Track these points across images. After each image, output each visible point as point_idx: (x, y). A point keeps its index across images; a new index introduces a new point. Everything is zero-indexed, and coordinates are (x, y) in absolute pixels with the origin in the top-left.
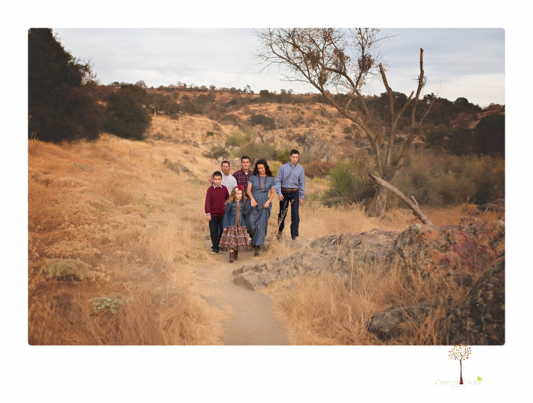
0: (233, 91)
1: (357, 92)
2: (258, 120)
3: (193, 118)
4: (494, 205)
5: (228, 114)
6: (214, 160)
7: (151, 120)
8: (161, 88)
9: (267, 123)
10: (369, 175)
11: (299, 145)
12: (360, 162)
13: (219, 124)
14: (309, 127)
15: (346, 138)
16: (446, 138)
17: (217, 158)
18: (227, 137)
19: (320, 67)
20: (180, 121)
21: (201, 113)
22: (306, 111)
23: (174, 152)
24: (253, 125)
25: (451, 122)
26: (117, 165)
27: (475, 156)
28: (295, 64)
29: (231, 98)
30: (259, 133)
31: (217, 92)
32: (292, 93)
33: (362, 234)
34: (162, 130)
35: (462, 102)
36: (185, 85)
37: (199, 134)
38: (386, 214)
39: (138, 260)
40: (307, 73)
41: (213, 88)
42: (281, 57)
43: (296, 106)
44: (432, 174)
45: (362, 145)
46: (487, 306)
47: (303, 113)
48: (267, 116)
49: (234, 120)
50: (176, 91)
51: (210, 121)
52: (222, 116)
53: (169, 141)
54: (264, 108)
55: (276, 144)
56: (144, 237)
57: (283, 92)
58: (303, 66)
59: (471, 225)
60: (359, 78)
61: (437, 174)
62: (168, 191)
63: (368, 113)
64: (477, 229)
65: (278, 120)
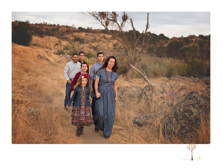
0: (67, 27)
1: (121, 29)
2: (77, 39)
3: (50, 37)
4: (174, 78)
5: (65, 36)
6: (59, 56)
7: (32, 37)
8: (36, 24)
9: (81, 41)
10: (128, 64)
11: (94, 51)
12: (121, 58)
13: (61, 41)
14: (98, 43)
15: (114, 48)
16: (155, 50)
17: (60, 55)
18: (64, 46)
19: (106, 18)
20: (44, 38)
21: (53, 35)
22: (97, 36)
23: (42, 51)
24: (75, 41)
25: (157, 43)
26: (19, 56)
27: (167, 58)
28: (96, 17)
29: (66, 30)
30: (77, 45)
31: (60, 27)
32: (92, 29)
33: (126, 87)
34: (36, 42)
35: (162, 35)
36: (47, 23)
37: (52, 44)
38: (131, 80)
39: (38, 95)
40: (101, 21)
41: (58, 25)
42: (90, 13)
43: (93, 34)
44: (150, 64)
45: (120, 51)
46: (181, 114)
47: (96, 37)
48: (81, 38)
49: (67, 39)
50: (43, 25)
51: (57, 39)
52: (62, 37)
53: (40, 47)
54: (80, 34)
55: (85, 50)
56: (39, 86)
57: (88, 28)
58: (99, 18)
59: (170, 84)
60: (122, 24)
61: (152, 65)
62: (42, 68)
63: (125, 39)
64: (172, 86)
65: (86, 40)
